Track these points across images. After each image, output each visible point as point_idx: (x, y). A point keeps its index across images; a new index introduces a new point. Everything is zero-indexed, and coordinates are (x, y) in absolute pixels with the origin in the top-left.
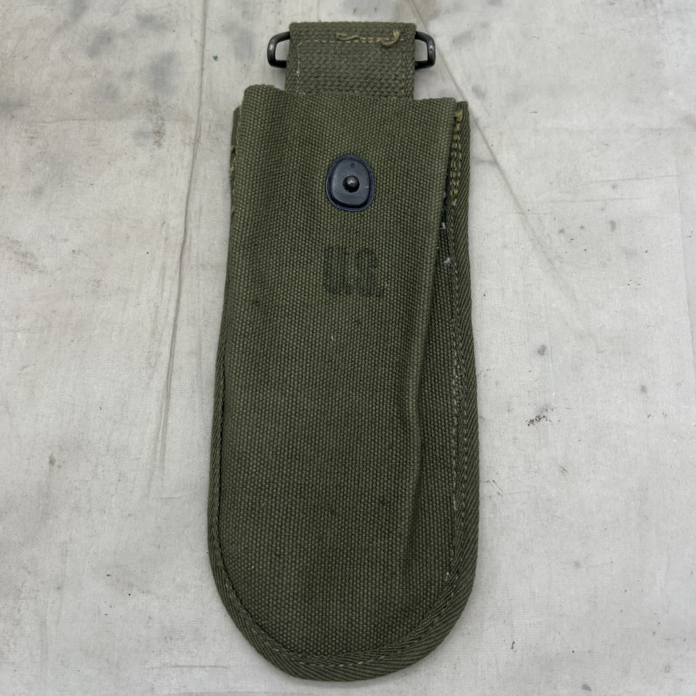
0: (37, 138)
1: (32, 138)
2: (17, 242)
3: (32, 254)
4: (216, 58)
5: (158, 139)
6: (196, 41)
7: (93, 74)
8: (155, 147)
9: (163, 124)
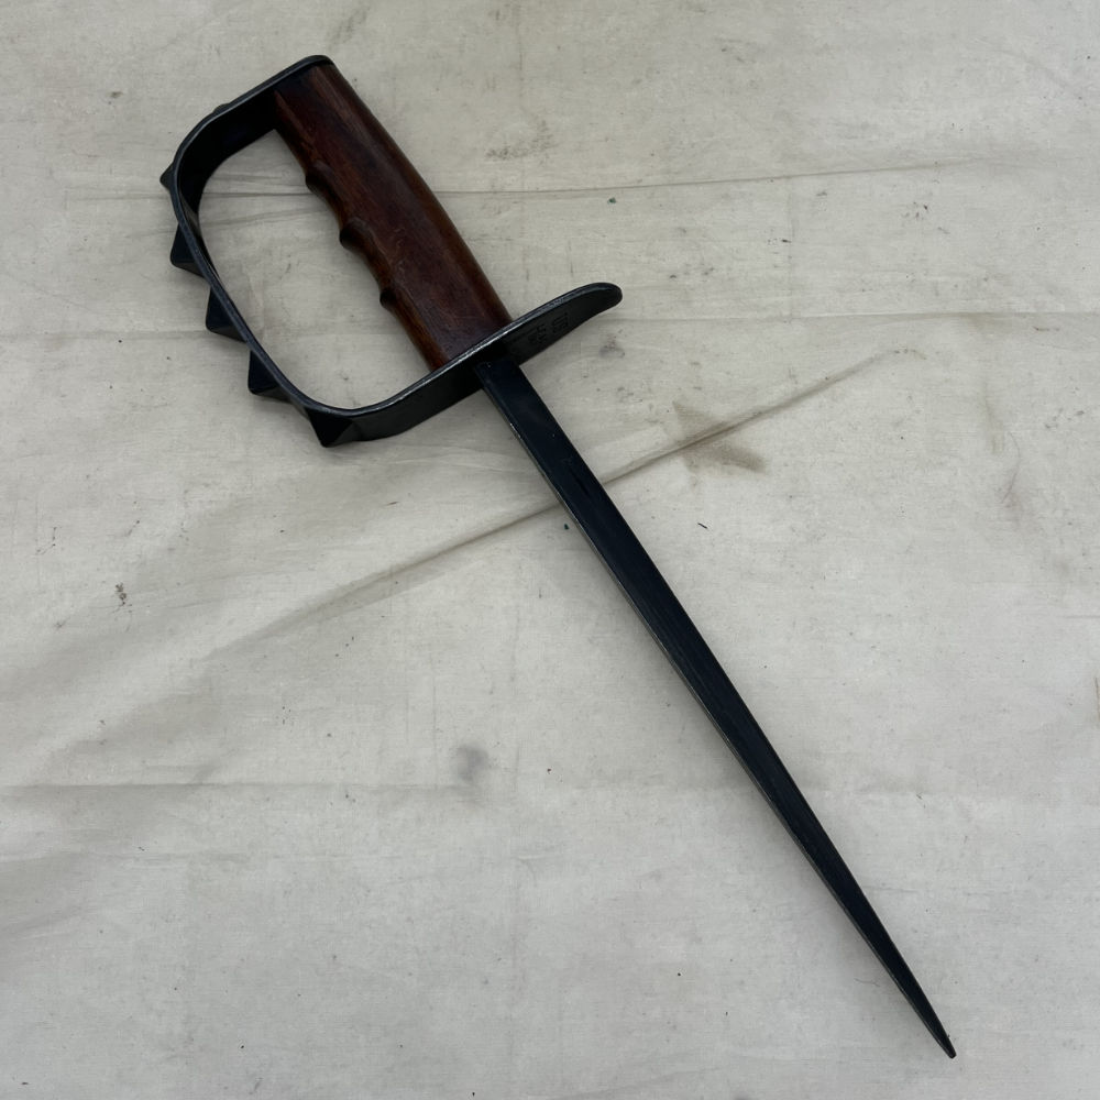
0: (497, 19)
1: (498, 14)
2: (364, 18)
3: (350, 37)
4: (612, 201)
5: (498, 153)
6: (640, 181)
7: (587, 70)
8: (487, 151)
9: (516, 157)
